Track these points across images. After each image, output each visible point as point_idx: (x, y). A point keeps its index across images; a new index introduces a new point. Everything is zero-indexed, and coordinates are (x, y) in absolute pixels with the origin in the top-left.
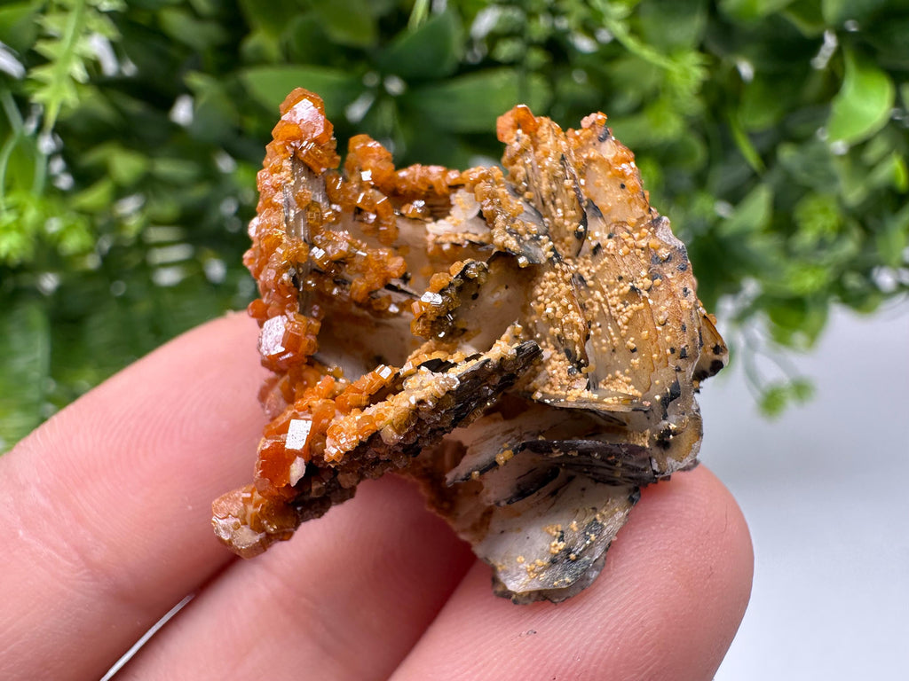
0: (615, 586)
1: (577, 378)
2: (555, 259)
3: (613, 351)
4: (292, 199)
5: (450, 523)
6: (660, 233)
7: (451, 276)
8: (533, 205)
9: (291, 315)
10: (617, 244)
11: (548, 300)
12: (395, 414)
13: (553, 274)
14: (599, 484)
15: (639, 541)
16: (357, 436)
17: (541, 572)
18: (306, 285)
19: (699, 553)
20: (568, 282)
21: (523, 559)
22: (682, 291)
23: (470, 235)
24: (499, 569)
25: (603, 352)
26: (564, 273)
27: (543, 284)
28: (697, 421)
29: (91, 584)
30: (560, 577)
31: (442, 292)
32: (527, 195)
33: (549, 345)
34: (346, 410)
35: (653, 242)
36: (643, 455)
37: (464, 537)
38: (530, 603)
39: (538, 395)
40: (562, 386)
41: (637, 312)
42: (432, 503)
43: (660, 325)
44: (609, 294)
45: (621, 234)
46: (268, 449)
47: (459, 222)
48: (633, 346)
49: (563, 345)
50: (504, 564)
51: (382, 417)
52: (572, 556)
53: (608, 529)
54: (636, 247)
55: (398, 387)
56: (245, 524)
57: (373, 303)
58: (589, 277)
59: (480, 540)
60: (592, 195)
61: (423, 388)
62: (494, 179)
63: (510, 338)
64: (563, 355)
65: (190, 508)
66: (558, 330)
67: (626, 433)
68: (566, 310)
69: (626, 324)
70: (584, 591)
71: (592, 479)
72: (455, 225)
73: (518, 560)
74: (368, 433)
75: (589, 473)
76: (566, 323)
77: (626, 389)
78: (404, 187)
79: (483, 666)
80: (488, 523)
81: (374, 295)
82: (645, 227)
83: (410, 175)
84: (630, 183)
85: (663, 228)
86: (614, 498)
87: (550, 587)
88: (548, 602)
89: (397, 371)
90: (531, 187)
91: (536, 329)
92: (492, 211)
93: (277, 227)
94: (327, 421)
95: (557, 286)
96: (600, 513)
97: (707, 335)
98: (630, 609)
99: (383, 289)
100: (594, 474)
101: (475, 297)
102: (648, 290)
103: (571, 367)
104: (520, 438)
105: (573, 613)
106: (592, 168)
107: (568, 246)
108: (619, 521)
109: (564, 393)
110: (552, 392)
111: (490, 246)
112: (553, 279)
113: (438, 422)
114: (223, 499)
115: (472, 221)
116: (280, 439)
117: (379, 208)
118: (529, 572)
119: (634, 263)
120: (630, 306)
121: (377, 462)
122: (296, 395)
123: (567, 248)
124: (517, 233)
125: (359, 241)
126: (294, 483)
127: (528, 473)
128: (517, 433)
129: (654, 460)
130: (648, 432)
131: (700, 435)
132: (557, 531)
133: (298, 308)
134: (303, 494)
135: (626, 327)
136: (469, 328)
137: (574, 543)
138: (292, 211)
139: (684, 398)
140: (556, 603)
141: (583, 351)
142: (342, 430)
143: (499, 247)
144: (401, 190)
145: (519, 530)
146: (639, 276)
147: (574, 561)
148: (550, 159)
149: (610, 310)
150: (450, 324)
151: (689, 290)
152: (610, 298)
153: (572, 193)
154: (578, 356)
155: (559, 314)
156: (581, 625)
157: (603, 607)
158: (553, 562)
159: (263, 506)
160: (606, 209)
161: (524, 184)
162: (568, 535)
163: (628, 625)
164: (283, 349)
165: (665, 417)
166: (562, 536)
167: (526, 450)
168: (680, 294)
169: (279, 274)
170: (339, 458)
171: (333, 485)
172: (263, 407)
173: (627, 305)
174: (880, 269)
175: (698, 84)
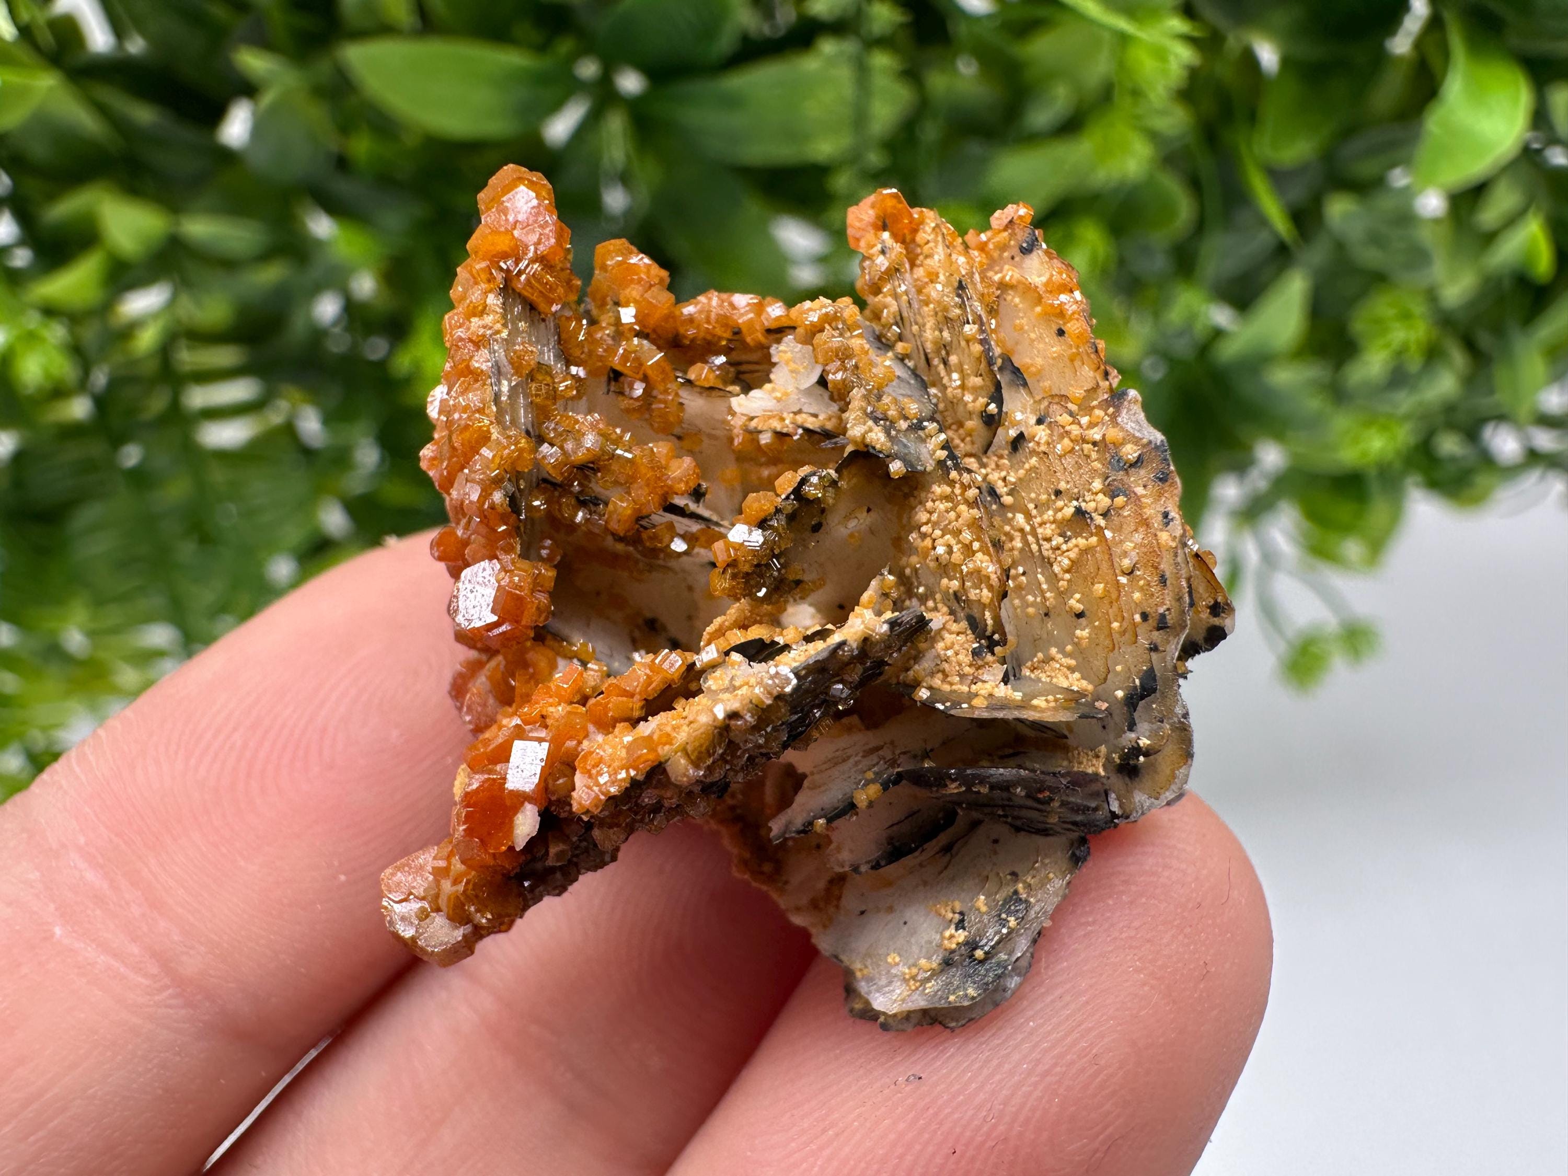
0: (1049, 999)
1: (987, 663)
2: (949, 463)
3: (1046, 615)
4: (504, 361)
5: (775, 896)
6: (1123, 418)
7: (778, 495)
8: (911, 364)
9: (506, 558)
10: (1051, 435)
11: (938, 533)
12: (689, 734)
13: (948, 490)
14: (1023, 833)
15: (1088, 924)
16: (628, 772)
17: (928, 980)
18: (530, 508)
19: (1186, 941)
20: (972, 504)
21: (897, 959)
22: (1160, 517)
23: (804, 416)
24: (858, 974)
25: (1027, 615)
26: (965, 488)
27: (929, 504)
28: (1183, 733)
29: (183, 1012)
30: (958, 987)
31: (762, 524)
32: (900, 347)
33: (940, 605)
34: (607, 726)
35: (1113, 434)
36: (1095, 787)
37: (798, 920)
38: (909, 1028)
39: (924, 694)
40: (962, 676)
41: (1085, 551)
42: (745, 863)
43: (1124, 573)
44: (1038, 520)
45: (1059, 418)
46: (477, 791)
47: (786, 394)
48: (1079, 607)
49: (964, 608)
50: (866, 967)
51: (669, 740)
52: (979, 954)
53: (1037, 908)
54: (1084, 441)
55: (693, 686)
56: (438, 910)
57: (645, 536)
58: (1005, 489)
59: (825, 927)
60: (1010, 344)
61: (735, 688)
62: (844, 322)
63: (875, 598)
64: (964, 624)
65: (343, 878)
66: (955, 584)
67: (1066, 749)
68: (968, 551)
69: (1068, 571)
70: (1000, 1009)
71: (1012, 825)
72: (778, 400)
73: (890, 960)
74: (645, 767)
75: (1006, 816)
76: (970, 573)
77: (1067, 678)
78: (691, 332)
79: (837, 1135)
80: (839, 898)
81: (643, 523)
82: (1099, 406)
83: (700, 312)
84: (1074, 327)
85: (1129, 410)
86: (1046, 856)
87: (943, 1004)
88: (938, 1028)
89: (690, 661)
90: (907, 333)
91: (918, 578)
92: (844, 380)
93: (481, 411)
94: (575, 743)
95: (954, 509)
96: (1025, 882)
97: (1201, 588)
98: (1075, 1035)
99: (661, 512)
100: (1014, 818)
101: (817, 528)
102: (1105, 515)
103: (976, 645)
104: (893, 763)
105: (982, 1044)
106: (1009, 298)
107: (970, 435)
108: (1056, 894)
109: (965, 689)
110: (946, 688)
111: (841, 440)
112: (947, 498)
113: (760, 746)
114: (398, 869)
115: (808, 392)
116: (495, 772)
117: (649, 372)
118: (909, 980)
119: (1080, 467)
120: (1074, 541)
121: (656, 808)
122: (517, 691)
123: (968, 439)
124: (886, 419)
125: (618, 431)
126: (520, 844)
127: (906, 818)
128: (887, 753)
129: (1113, 795)
130: (1103, 749)
131: (1188, 755)
132: (954, 913)
133: (519, 547)
134: (534, 859)
135: (1067, 576)
136: (806, 578)
137: (981, 933)
138: (505, 383)
139: (1163, 695)
140: (953, 1030)
141: (997, 619)
142: (601, 760)
143: (855, 442)
144: (685, 337)
145: (890, 909)
146: (1089, 490)
147: (982, 962)
148: (939, 287)
149: (1040, 546)
150: (776, 574)
151: (1172, 514)
152: (1041, 525)
153: (977, 348)
154: (990, 629)
155: (957, 556)
156: (995, 1062)
157: (1031, 1034)
158: (947, 963)
159: (468, 883)
160: (1033, 369)
161: (894, 327)
162: (972, 918)
163: (1073, 1063)
164: (494, 618)
165: (1132, 727)
166: (962, 921)
167: (904, 782)
168: (1157, 522)
169: (486, 494)
170: (596, 806)
171: (584, 844)
172: (460, 709)
173: (1070, 538)
174: (1496, 427)
175: (1185, 74)
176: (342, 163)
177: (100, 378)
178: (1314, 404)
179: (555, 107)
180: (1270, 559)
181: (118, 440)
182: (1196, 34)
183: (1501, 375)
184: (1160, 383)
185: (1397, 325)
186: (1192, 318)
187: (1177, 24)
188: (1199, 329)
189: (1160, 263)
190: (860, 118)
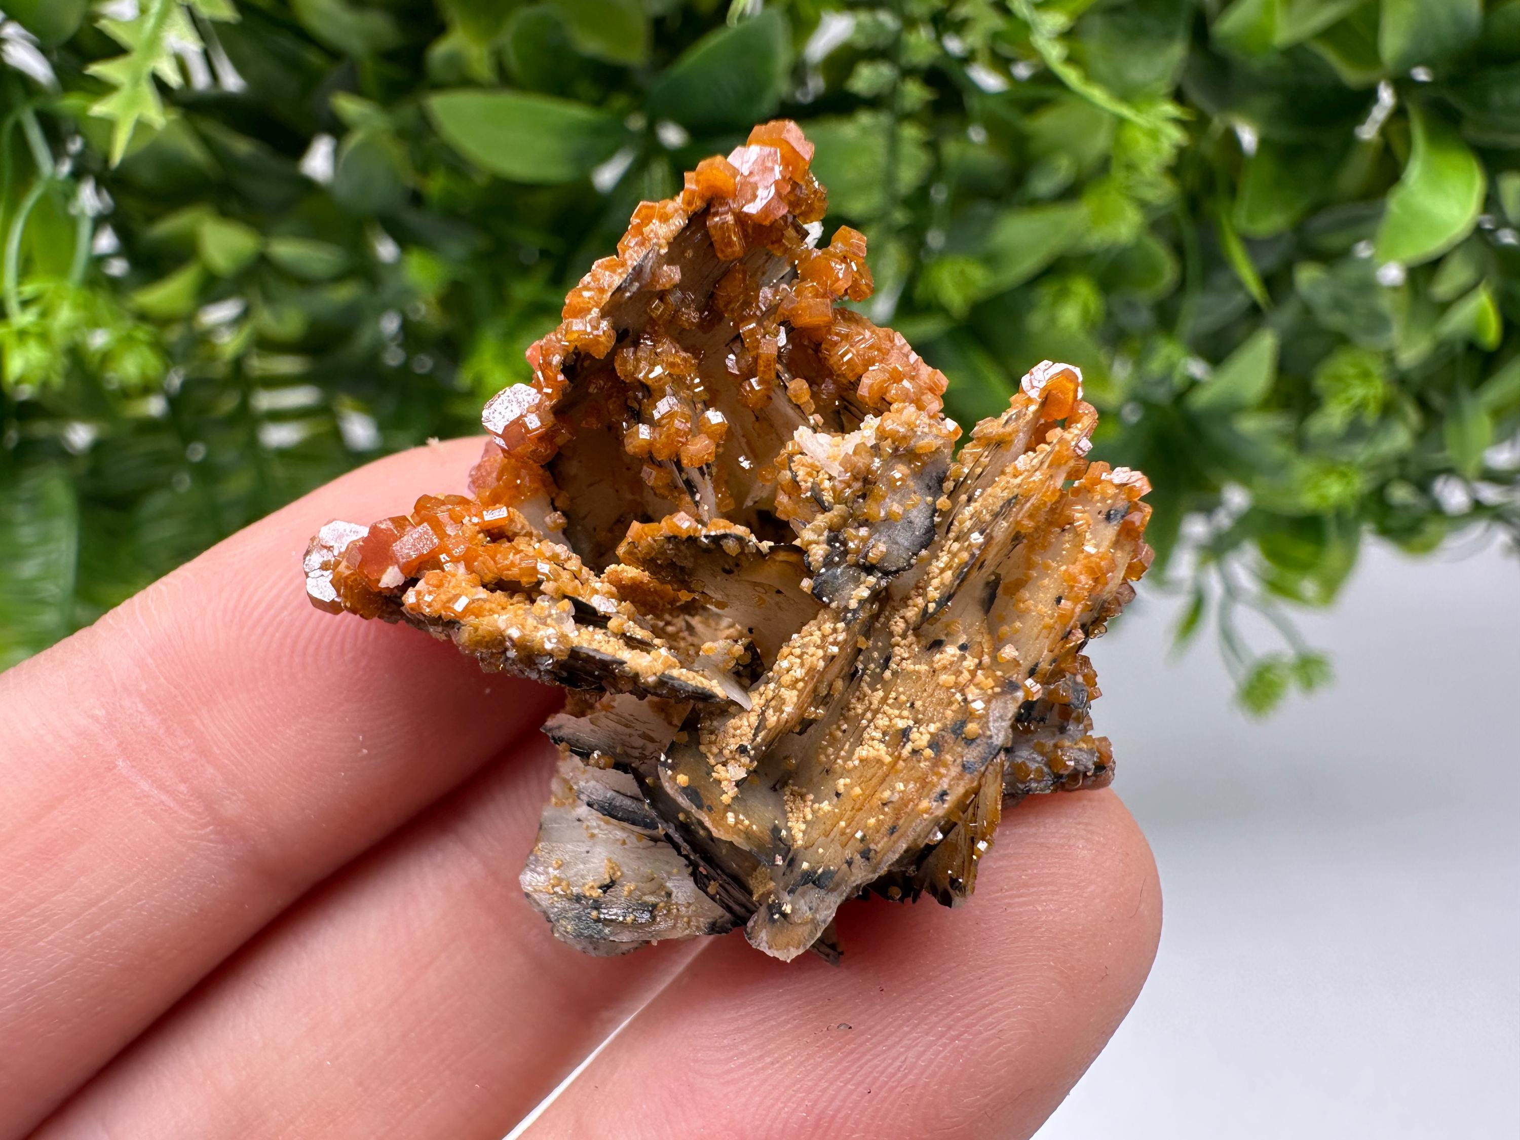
44: (887, 708)
58: (895, 666)
68: (794, 683)
149: (868, 726)
152: (884, 713)
155: (787, 679)
174: (1447, 480)
175: (1174, 151)
176: (416, 199)
177: (175, 381)
178: (1279, 451)
179: (604, 158)
180: (1232, 592)
181: (187, 437)
182: (1186, 118)
183: (1450, 431)
184: (1138, 424)
185: (1357, 382)
186: (1171, 367)
187: (1170, 109)
188: (1177, 379)
189: (1145, 317)
190: (889, 179)
